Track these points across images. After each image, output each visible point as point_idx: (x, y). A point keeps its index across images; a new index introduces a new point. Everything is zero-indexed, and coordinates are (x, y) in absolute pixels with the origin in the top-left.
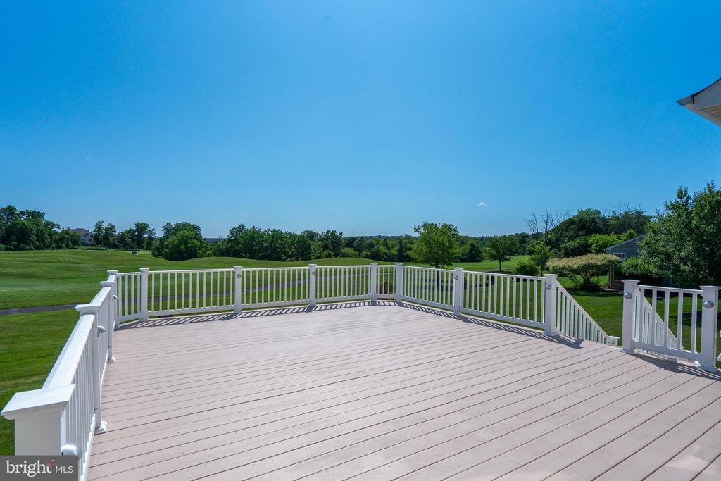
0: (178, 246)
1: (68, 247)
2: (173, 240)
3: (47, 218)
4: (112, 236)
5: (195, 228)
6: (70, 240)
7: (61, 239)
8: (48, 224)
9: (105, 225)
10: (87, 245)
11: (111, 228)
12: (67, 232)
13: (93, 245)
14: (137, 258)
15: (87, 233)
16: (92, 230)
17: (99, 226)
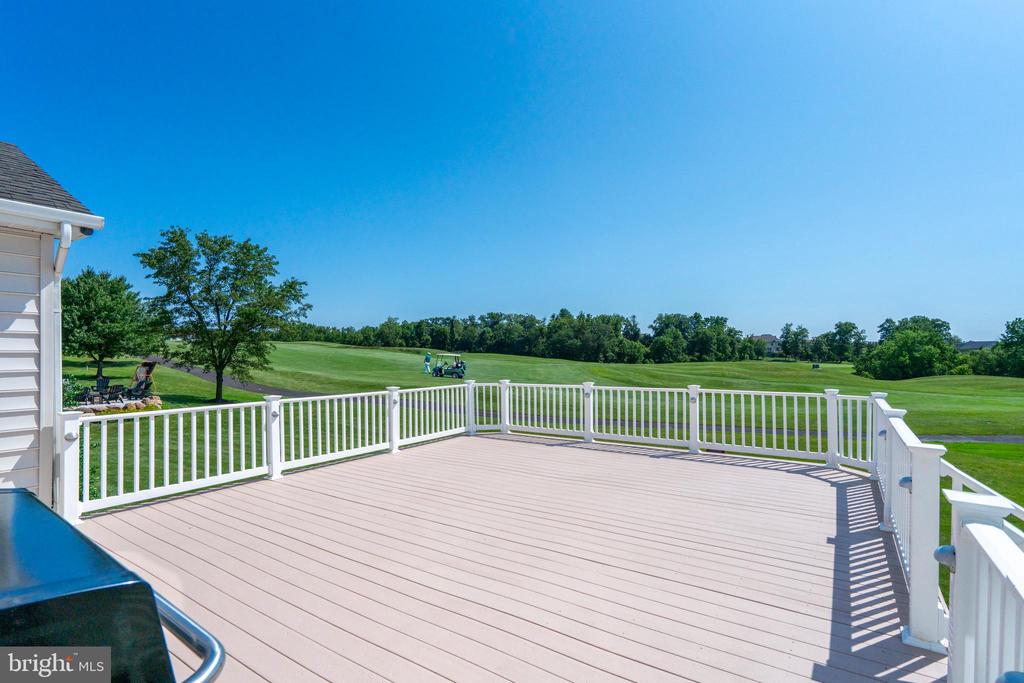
0: (897, 354)
1: (751, 358)
2: (891, 346)
3: (730, 324)
4: (804, 342)
5: (939, 326)
6: (755, 349)
7: (744, 349)
8: (730, 331)
9: (794, 329)
10: (773, 355)
11: (803, 332)
12: (750, 340)
13: (781, 356)
14: (819, 374)
15: (773, 340)
16: (778, 334)
17: (787, 329)
